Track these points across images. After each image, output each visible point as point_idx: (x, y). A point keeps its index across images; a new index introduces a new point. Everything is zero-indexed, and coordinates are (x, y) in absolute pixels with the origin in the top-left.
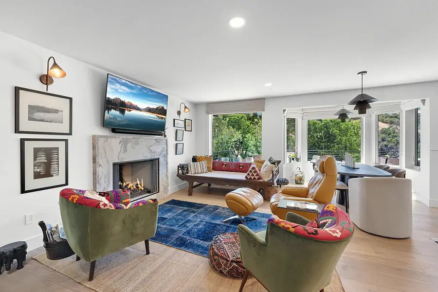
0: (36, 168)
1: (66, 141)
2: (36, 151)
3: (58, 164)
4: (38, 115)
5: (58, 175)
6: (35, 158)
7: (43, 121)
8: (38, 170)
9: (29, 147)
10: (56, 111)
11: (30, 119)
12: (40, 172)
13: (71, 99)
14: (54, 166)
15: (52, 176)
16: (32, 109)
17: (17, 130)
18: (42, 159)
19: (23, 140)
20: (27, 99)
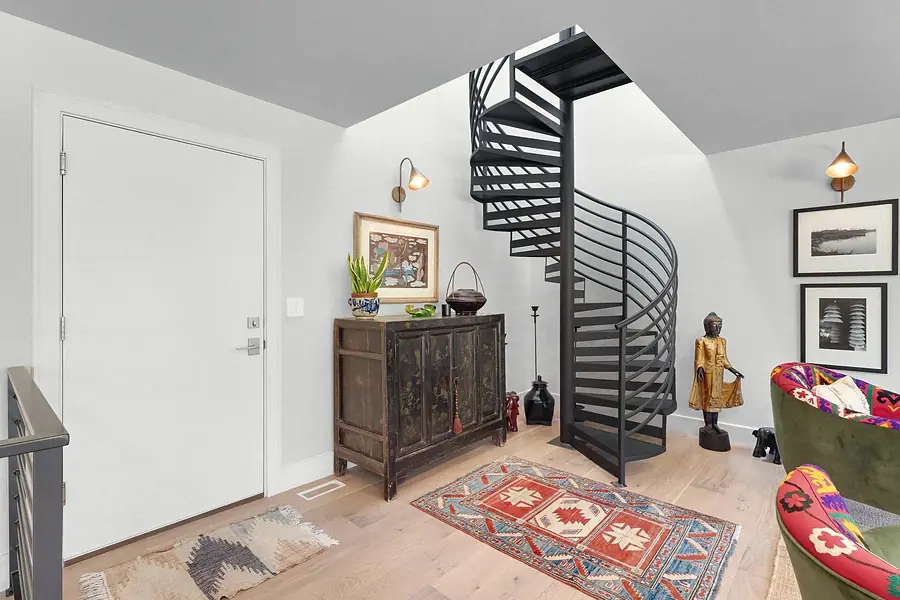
0: (823, 330)
1: (884, 287)
2: (825, 304)
3: (865, 330)
4: (826, 246)
5: (865, 349)
6: (822, 315)
7: (836, 253)
8: (827, 335)
9: (813, 297)
10: (861, 233)
11: (815, 253)
12: (829, 339)
14: (856, 333)
15: (853, 349)
16: (818, 237)
17: (796, 274)
18: (834, 317)
19: (803, 287)
20: (809, 224)
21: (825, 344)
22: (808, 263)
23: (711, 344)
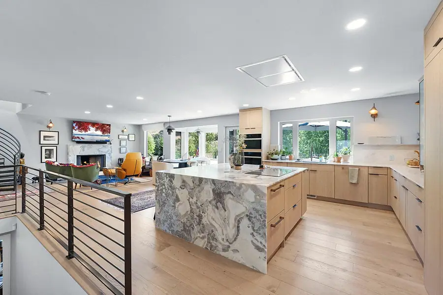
0: (46, 155)
1: (56, 147)
2: (46, 150)
4: (46, 139)
5: (53, 158)
6: (45, 152)
7: (48, 140)
9: (44, 149)
10: (53, 137)
11: (44, 140)
13: (58, 132)
14: (52, 155)
15: (51, 158)
16: (45, 137)
17: (40, 144)
18: (48, 153)
19: (42, 147)
20: (43, 134)
21: (46, 158)
22: (42, 142)
23: (22, 160)
